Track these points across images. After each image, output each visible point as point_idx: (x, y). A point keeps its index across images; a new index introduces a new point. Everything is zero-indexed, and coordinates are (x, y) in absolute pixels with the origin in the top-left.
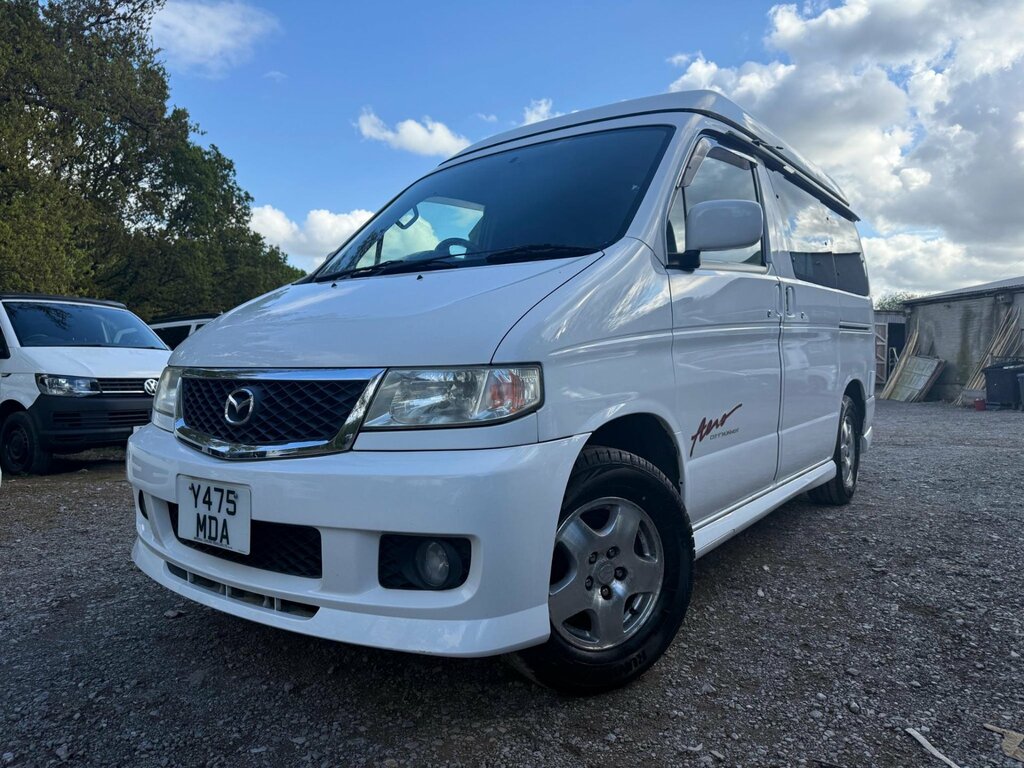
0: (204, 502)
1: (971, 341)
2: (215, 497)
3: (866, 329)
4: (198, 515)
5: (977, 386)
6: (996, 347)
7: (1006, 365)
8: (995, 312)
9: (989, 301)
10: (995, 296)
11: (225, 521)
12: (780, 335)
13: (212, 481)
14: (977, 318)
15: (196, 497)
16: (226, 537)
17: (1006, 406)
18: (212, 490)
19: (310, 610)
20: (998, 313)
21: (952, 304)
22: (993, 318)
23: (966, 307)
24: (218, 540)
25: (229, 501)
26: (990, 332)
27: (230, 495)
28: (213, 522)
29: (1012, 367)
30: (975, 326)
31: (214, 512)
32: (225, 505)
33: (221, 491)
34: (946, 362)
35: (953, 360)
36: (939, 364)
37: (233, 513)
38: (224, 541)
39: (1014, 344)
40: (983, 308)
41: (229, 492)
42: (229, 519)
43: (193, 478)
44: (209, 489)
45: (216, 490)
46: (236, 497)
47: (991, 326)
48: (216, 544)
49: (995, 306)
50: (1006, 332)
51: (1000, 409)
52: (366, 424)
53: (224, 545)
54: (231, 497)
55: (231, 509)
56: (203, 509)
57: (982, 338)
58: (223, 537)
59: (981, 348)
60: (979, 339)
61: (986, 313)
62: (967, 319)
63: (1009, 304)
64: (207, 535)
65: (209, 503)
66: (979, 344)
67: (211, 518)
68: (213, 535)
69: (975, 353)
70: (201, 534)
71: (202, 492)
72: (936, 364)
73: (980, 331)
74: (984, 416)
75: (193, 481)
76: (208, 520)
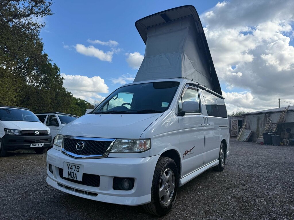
0: (71, 168)
1: (260, 126)
2: (74, 168)
3: (227, 126)
4: (69, 172)
5: (261, 138)
6: (266, 128)
7: (269, 133)
9: (264, 115)
10: (265, 114)
11: (76, 173)
12: (204, 130)
14: (261, 120)
15: (68, 167)
16: (76, 177)
17: (268, 144)
18: (73, 166)
19: (96, 195)
20: (266, 119)
21: (254, 115)
23: (258, 117)
24: (74, 178)
25: (77, 168)
26: (265, 124)
27: (78, 167)
28: (73, 173)
30: (260, 122)
31: (73, 171)
32: (76, 169)
33: (76, 166)
34: (253, 131)
35: (255, 131)
36: (251, 131)
37: (78, 171)
38: (75, 178)
39: (271, 127)
40: (263, 117)
41: (77, 166)
42: (77, 173)
43: (68, 162)
44: (72, 165)
45: (74, 166)
46: (79, 168)
47: (265, 122)
48: (73, 179)
49: (266, 117)
50: (268, 124)
51: (267, 145)
52: (111, 152)
53: (75, 179)
54: (78, 168)
55: (78, 170)
56: (70, 170)
57: (262, 125)
58: (75, 177)
59: (262, 128)
61: (263, 118)
62: (258, 120)
63: (269, 116)
64: (71, 176)
65: (72, 169)
67: (72, 172)
68: (73, 176)
69: (261, 129)
70: (69, 176)
71: (70, 166)
72: (251, 132)
73: (262, 123)
74: (263, 146)
75: (68, 163)
76: (71, 173)
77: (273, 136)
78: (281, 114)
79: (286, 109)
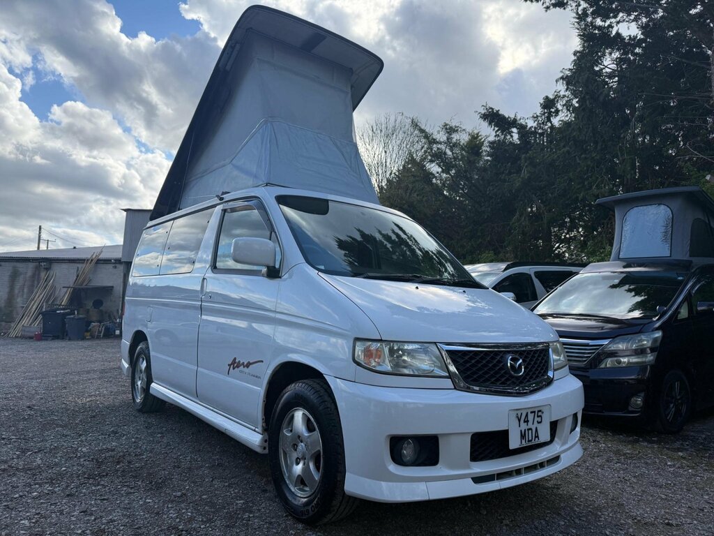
0: (525, 422)
1: (16, 291)
2: (531, 417)
4: (521, 430)
6: (39, 297)
7: (58, 309)
8: (37, 273)
9: (31, 265)
10: (39, 263)
11: (536, 428)
13: (529, 408)
14: (22, 276)
15: (519, 421)
16: (538, 437)
17: (56, 337)
20: (39, 275)
21: (3, 263)
22: (35, 276)
23: (14, 267)
24: (533, 441)
25: (538, 416)
26: (33, 286)
27: (538, 413)
28: (530, 432)
29: (62, 311)
30: (20, 281)
32: (537, 419)
33: (534, 412)
37: (541, 422)
38: (537, 439)
40: (29, 269)
41: (539, 411)
42: (539, 426)
43: (517, 410)
44: (528, 413)
45: (531, 412)
46: (543, 413)
47: (33, 281)
48: (533, 443)
49: (38, 269)
50: (45, 288)
51: (53, 339)
53: (537, 442)
54: (540, 414)
55: (540, 420)
56: (524, 426)
57: (25, 290)
58: (536, 437)
59: (25, 296)
60: (23, 292)
61: (30, 273)
62: (14, 276)
63: (47, 269)
65: (527, 422)
66: (23, 295)
68: (530, 439)
69: (19, 300)
70: (523, 441)
71: (522, 416)
73: (24, 285)
75: (516, 412)
76: (527, 431)
77: (72, 316)
78: (80, 266)
79: (94, 257)
